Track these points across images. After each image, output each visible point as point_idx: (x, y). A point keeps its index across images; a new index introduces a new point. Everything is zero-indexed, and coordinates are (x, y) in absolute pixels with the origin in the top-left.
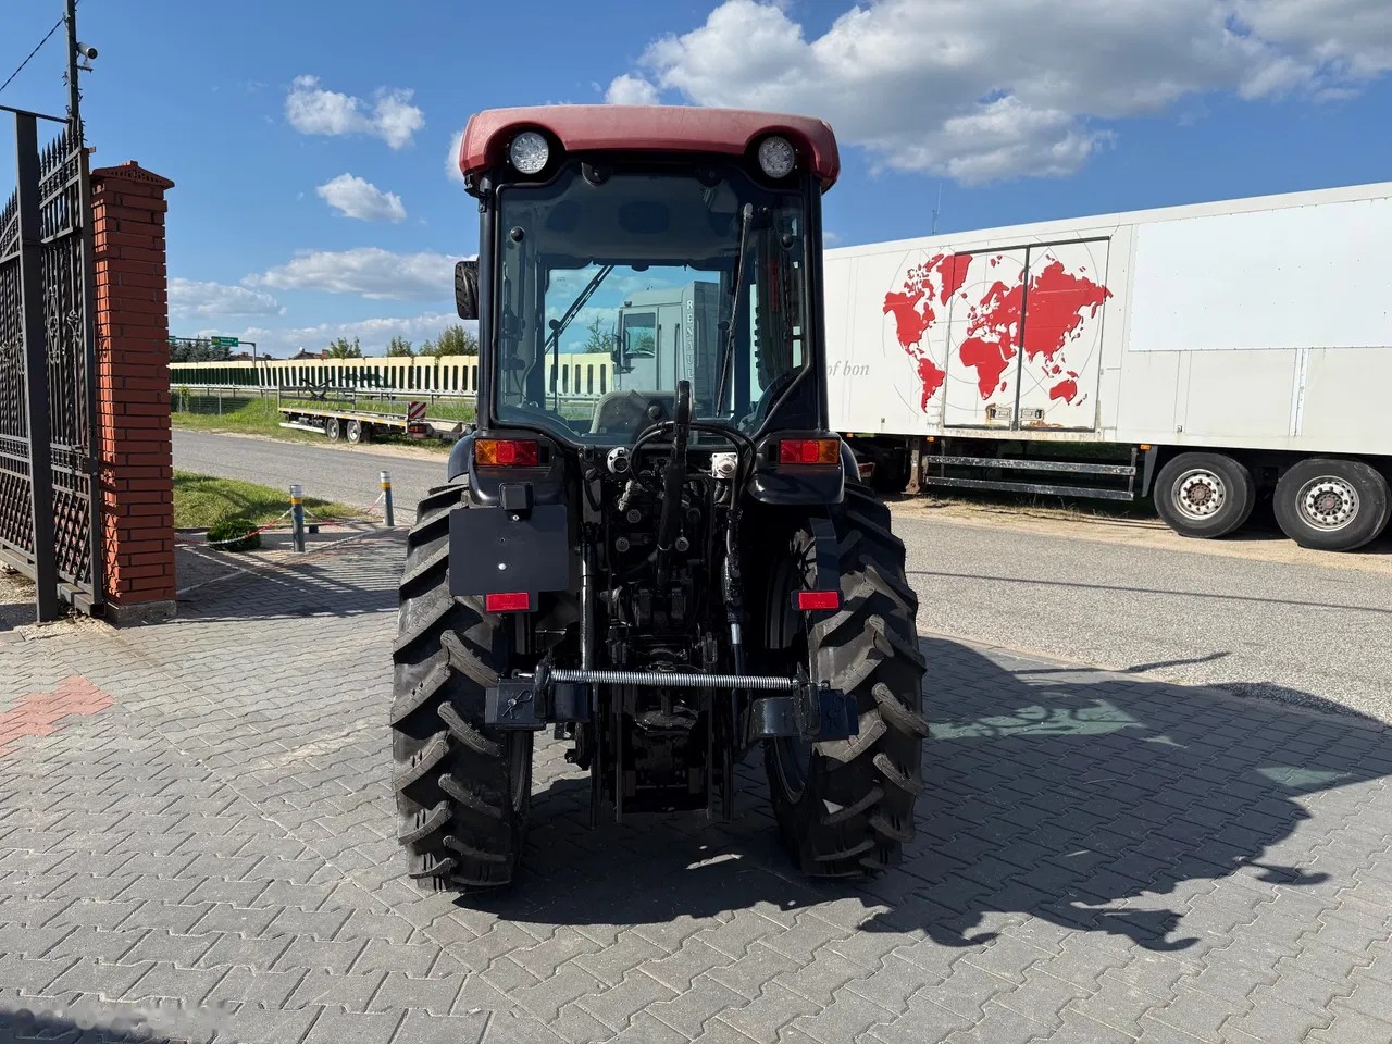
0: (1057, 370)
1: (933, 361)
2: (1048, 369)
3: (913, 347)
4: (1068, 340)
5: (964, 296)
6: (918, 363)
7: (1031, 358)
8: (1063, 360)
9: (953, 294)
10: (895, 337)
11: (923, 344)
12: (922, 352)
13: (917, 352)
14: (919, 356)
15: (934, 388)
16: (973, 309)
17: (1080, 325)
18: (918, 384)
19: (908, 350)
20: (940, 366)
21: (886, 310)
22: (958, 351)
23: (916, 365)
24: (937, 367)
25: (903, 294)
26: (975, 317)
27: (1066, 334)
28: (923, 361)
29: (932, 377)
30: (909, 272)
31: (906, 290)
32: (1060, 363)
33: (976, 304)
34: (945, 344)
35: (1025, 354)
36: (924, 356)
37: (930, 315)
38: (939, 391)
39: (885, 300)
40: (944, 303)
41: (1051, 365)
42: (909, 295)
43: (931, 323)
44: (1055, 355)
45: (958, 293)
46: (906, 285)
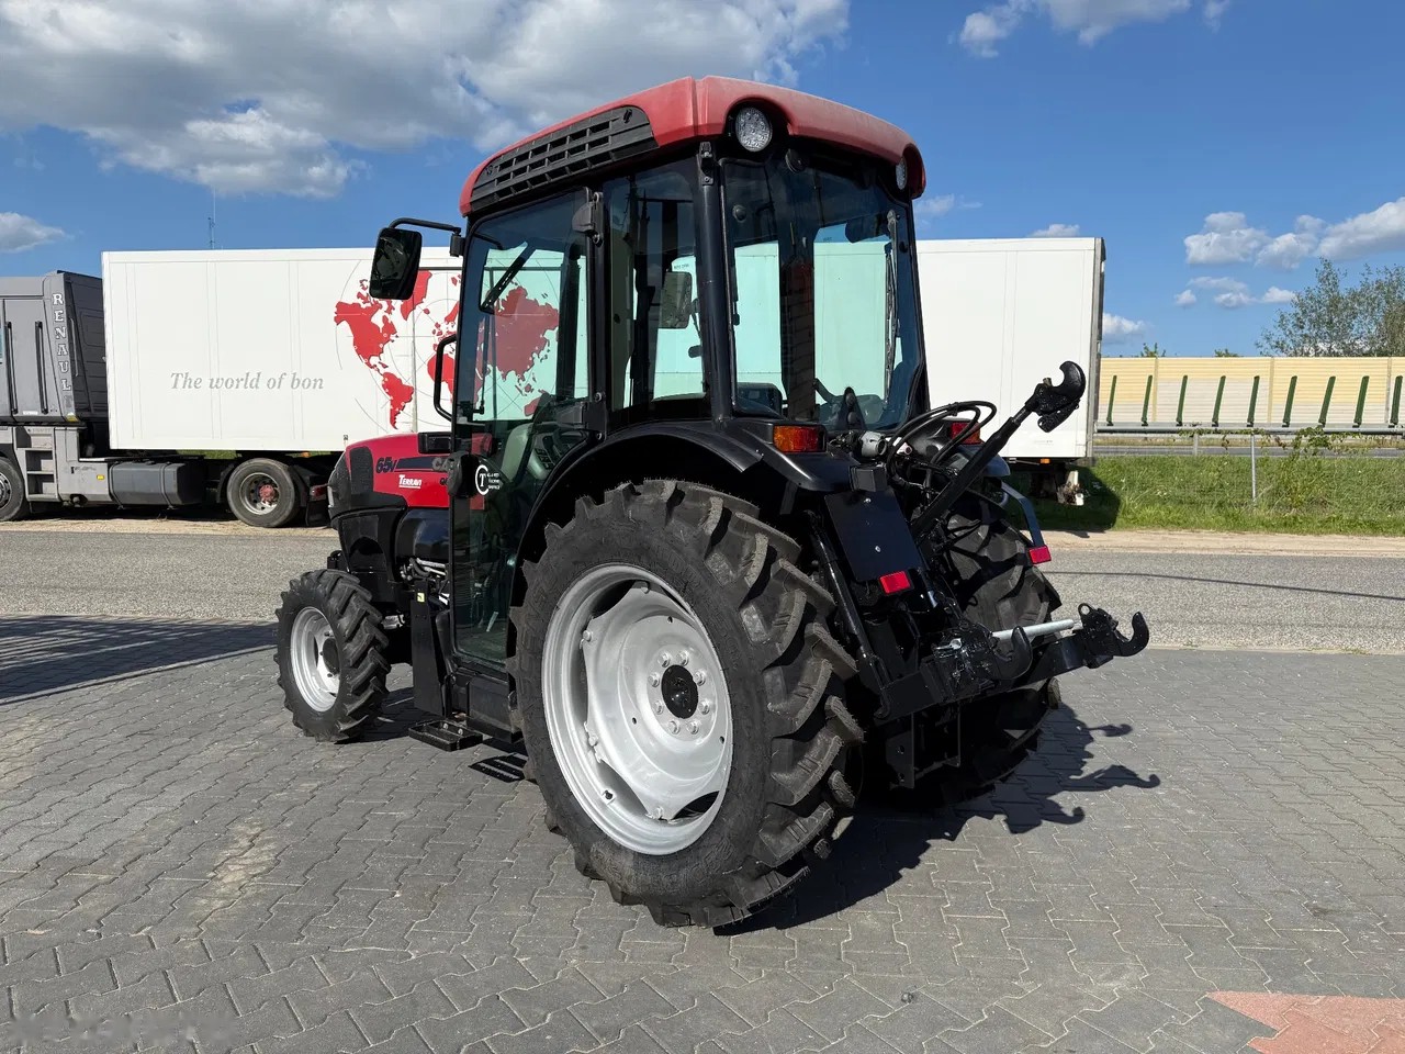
0: (529, 389)
1: (398, 376)
2: (522, 388)
3: (374, 360)
4: (537, 360)
5: (427, 311)
6: (382, 378)
7: (504, 377)
8: (534, 379)
9: (414, 309)
10: (352, 350)
11: (385, 357)
12: (385, 366)
13: (379, 366)
14: (383, 371)
15: (403, 404)
16: (438, 325)
17: (546, 348)
18: (384, 401)
19: (368, 364)
20: (407, 381)
21: (338, 320)
22: (425, 368)
23: (380, 380)
24: (404, 382)
25: (356, 306)
26: (440, 333)
27: (535, 355)
28: (387, 375)
29: (399, 393)
30: (361, 282)
31: (360, 301)
32: (531, 382)
33: (441, 321)
34: (410, 360)
35: (499, 373)
36: (387, 370)
37: (390, 328)
38: (409, 406)
39: (335, 310)
40: (406, 318)
41: (524, 384)
42: (363, 306)
43: (393, 337)
44: (526, 374)
45: (419, 309)
46: (359, 295)
